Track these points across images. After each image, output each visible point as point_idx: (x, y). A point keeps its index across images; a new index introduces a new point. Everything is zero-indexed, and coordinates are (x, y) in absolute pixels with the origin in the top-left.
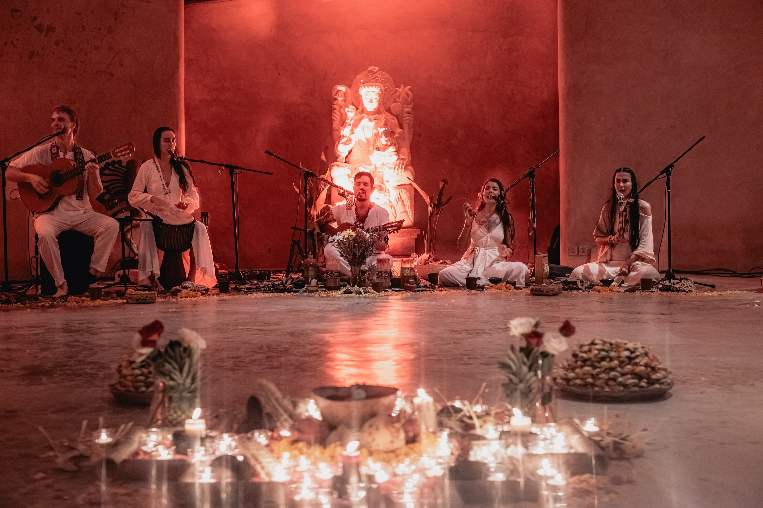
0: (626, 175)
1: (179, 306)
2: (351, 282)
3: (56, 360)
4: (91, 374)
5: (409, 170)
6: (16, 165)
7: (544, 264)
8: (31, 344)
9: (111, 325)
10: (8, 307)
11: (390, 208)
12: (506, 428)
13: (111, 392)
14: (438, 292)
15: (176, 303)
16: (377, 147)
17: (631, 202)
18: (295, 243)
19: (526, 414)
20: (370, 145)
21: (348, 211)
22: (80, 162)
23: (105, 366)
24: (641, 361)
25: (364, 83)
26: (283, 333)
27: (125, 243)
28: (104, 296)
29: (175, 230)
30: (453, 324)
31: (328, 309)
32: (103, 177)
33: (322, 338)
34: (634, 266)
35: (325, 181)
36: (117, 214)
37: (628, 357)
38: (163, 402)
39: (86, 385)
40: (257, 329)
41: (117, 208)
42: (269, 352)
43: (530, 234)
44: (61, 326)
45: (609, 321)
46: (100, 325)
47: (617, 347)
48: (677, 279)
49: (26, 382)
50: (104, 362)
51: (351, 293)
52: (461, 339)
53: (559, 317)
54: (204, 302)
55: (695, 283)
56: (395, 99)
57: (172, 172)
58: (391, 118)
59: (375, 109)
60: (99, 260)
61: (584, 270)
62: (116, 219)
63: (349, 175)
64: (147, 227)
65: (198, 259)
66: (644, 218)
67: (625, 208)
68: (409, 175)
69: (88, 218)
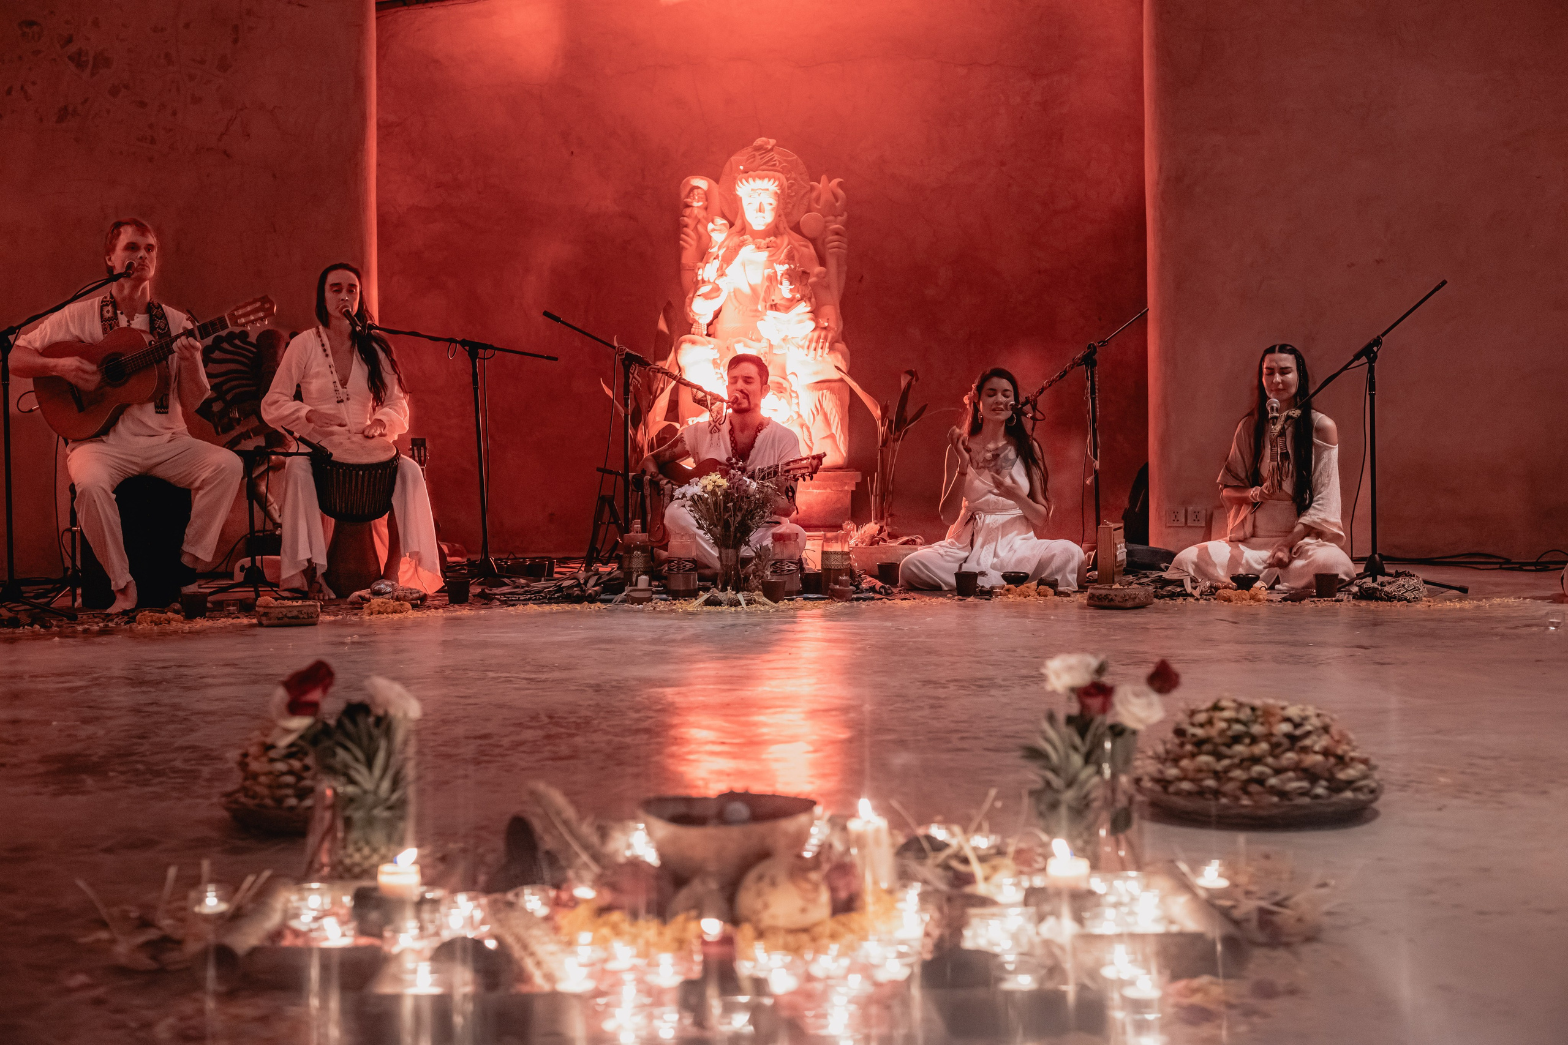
0: (1286, 360)
1: (365, 632)
2: (718, 581)
3: (113, 742)
4: (183, 771)
5: (838, 351)
6: (30, 343)
7: (1115, 545)
8: (61, 710)
9: (227, 670)
10: (14, 633)
11: (800, 429)
12: (1037, 882)
13: (227, 808)
14: (898, 601)
15: (361, 624)
16: (773, 303)
17: (1295, 415)
18: (605, 500)
19: (1079, 852)
20: (758, 298)
21: (715, 434)
22: (161, 336)
23: (214, 754)
24: (1314, 743)
25: (746, 172)
26: (580, 685)
27: (255, 502)
28: (211, 610)
29: (357, 474)
30: (929, 668)
31: (674, 637)
33: (660, 696)
34: (1301, 547)
35: (667, 374)
36: (238, 443)
37: (1289, 736)
38: (331, 829)
39: (175, 794)
40: (524, 679)
41: (238, 430)
42: (550, 726)
43: (1088, 482)
44: (124, 672)
45: (1250, 661)
46: (202, 671)
47: (1264, 714)
48: (1390, 575)
49: (52, 788)
50: (211, 747)
51: (719, 603)
52: (945, 699)
53: (1146, 653)
54: (417, 624)
55: (1426, 582)
56: (809, 204)
57: (355, 357)
58: (802, 243)
59: (768, 225)
60: (201, 534)
61: (1199, 556)
62: (236, 452)
63: (714, 362)
64: (299, 468)
65: (405, 535)
66: (1321, 450)
67: (1283, 428)
68: (838, 361)
69: (179, 451)
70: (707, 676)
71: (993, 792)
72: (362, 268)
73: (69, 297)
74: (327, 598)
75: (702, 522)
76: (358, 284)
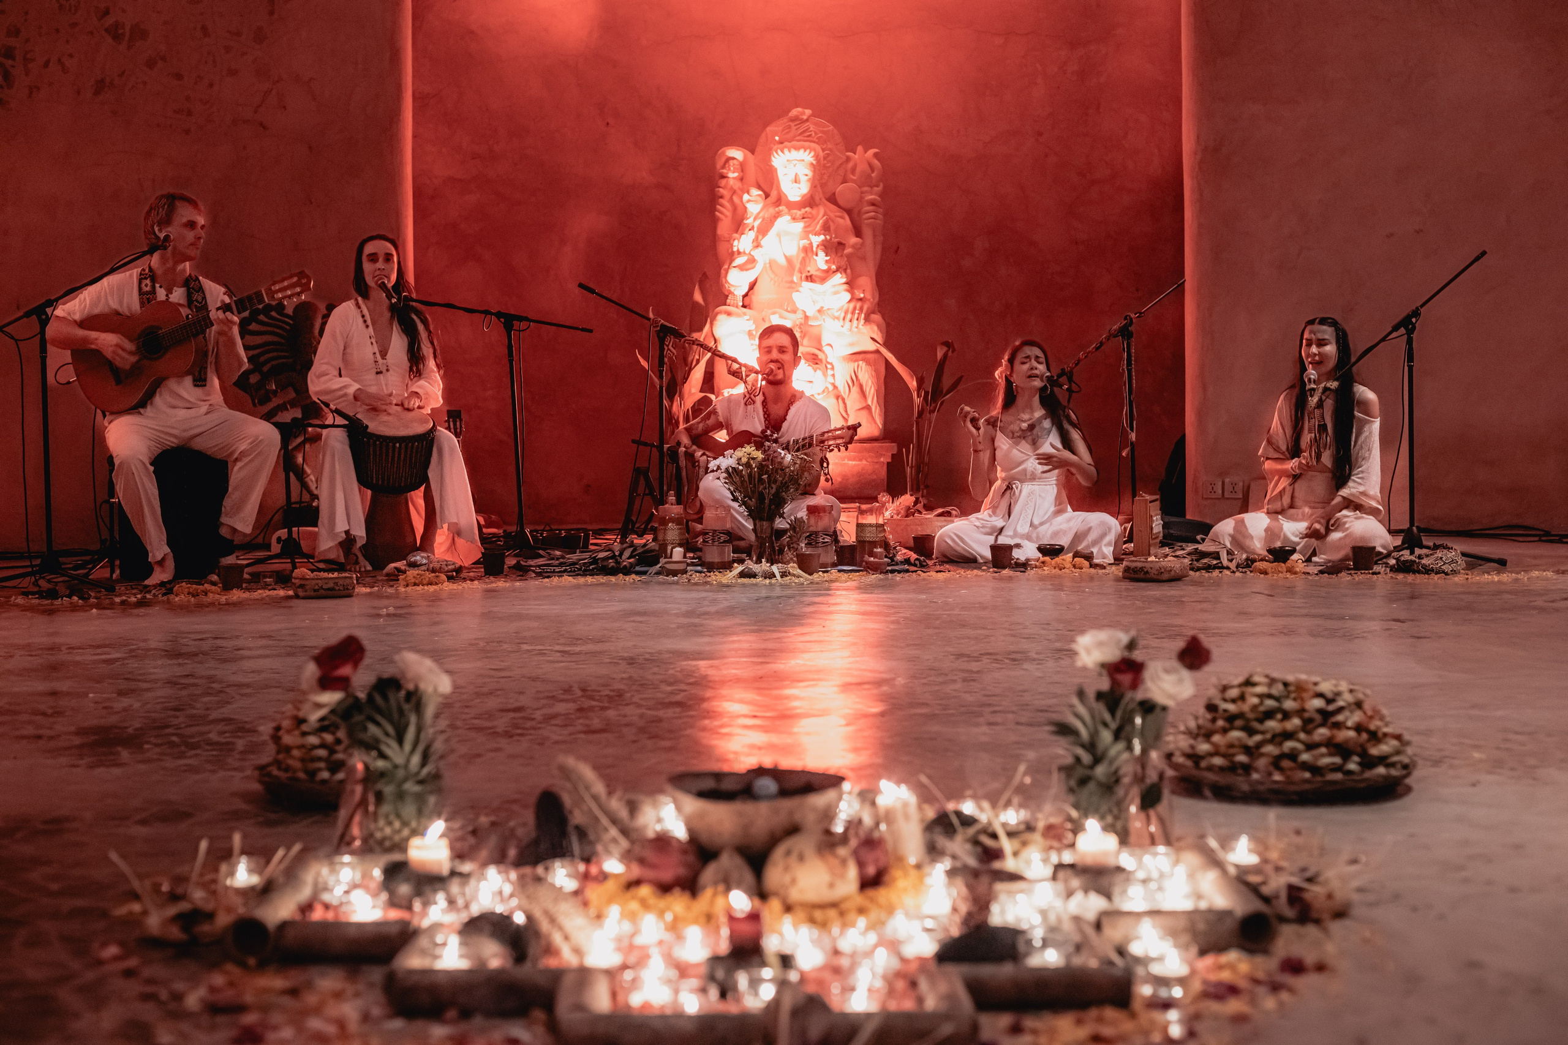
0: (1324, 332)
1: (403, 603)
2: (753, 553)
3: (148, 715)
4: (217, 743)
5: (874, 322)
6: (69, 314)
7: (1151, 517)
8: (98, 682)
9: (264, 642)
10: (52, 605)
11: (834, 401)
12: (1067, 857)
13: (260, 782)
14: (933, 574)
15: (397, 596)
16: (809, 274)
17: (1332, 387)
18: (640, 473)
19: (1107, 828)
20: (793, 269)
21: (749, 407)
22: (198, 309)
23: (248, 726)
24: (1347, 719)
25: (782, 143)
26: (613, 658)
27: (291, 474)
28: (248, 582)
29: (394, 446)
30: (963, 641)
31: (708, 609)
32: (248, 337)
33: (694, 669)
34: (1338, 519)
35: (701, 346)
36: (276, 415)
37: (1320, 711)
38: (363, 803)
39: (209, 767)
40: (559, 652)
41: (275, 402)
42: (583, 699)
43: (1124, 454)
44: (160, 644)
45: (1285, 634)
46: (239, 643)
47: (1298, 690)
48: (1428, 547)
49: (87, 760)
50: (247, 719)
51: (754, 575)
52: (978, 672)
53: (1181, 626)
54: (453, 596)
55: (1464, 554)
56: (845, 175)
57: (394, 328)
58: (838, 214)
59: (804, 196)
60: (239, 507)
61: (1235, 529)
62: (273, 424)
63: (750, 333)
64: (336, 440)
65: (441, 507)
66: (1363, 423)
67: (1320, 400)
68: (873, 332)
69: (217, 422)
70: (740, 649)
71: (1022, 768)
72: (398, 238)
73: (107, 270)
74: (363, 569)
75: (737, 494)
76: (394, 253)
